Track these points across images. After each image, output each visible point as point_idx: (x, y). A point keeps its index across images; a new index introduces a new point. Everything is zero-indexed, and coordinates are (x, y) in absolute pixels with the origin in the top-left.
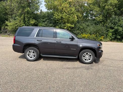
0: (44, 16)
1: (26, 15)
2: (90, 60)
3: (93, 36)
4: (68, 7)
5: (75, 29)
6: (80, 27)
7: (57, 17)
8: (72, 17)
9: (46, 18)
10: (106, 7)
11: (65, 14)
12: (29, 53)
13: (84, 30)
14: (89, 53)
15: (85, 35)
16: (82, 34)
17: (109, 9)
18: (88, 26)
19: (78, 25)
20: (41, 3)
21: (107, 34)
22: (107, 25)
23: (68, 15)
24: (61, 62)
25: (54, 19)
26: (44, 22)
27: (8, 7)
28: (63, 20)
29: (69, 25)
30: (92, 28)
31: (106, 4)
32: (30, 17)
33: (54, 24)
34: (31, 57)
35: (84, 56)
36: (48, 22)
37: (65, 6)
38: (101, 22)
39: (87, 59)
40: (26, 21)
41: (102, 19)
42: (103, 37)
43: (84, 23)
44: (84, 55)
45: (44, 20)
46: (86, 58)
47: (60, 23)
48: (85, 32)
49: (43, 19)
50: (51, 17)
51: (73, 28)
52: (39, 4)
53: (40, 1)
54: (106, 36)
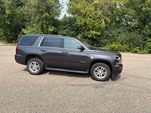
0: (65, 22)
1: (44, 21)
2: (104, 77)
3: (125, 46)
4: (93, 10)
5: (103, 37)
6: (108, 35)
7: (79, 24)
8: (98, 22)
9: (68, 25)
10: (144, 9)
11: (89, 19)
12: (32, 65)
13: (114, 39)
14: (102, 68)
15: (115, 45)
16: (111, 44)
17: (147, 12)
18: (119, 33)
19: (106, 32)
20: (63, 7)
21: (144, 44)
22: (144, 32)
23: (92, 21)
24: (68, 77)
25: (76, 26)
26: (65, 29)
27: (25, 13)
28: (86, 27)
29: (94, 32)
30: (124, 36)
31: (143, 5)
32: (49, 24)
33: (76, 31)
34: (34, 70)
35: (96, 71)
36: (69, 29)
37: (90, 9)
38: (137, 28)
39: (101, 75)
40: (44, 29)
41: (137, 24)
42: (139, 47)
43: (114, 30)
44: (96, 69)
45: (65, 27)
46: (99, 73)
47: (83, 31)
48: (115, 41)
49: (65, 25)
50: (73, 23)
51: (99, 36)
52: (61, 8)
53: (62, 5)
54: (143, 46)
